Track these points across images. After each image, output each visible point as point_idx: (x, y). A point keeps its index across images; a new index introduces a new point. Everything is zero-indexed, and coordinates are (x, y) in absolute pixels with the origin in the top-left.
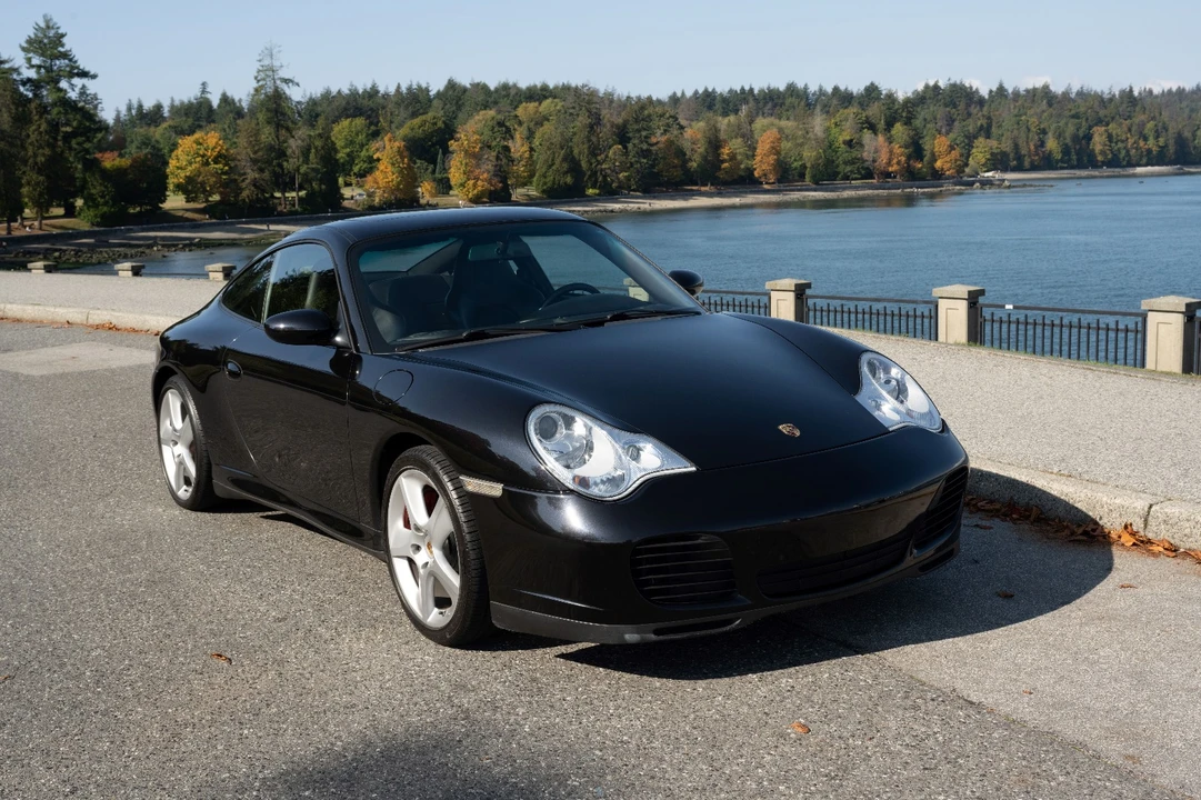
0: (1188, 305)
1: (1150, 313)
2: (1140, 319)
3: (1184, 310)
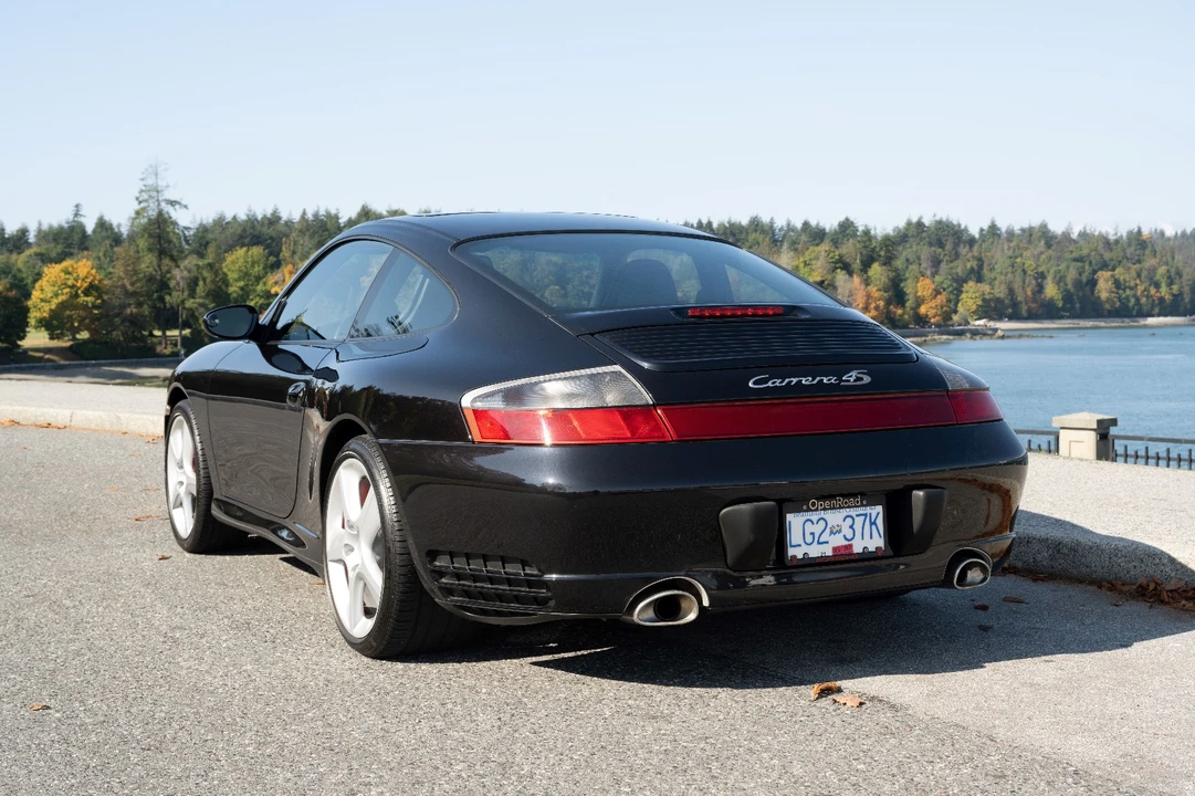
0: (1100, 422)
1: (1061, 431)
2: (1052, 438)
3: (1095, 427)
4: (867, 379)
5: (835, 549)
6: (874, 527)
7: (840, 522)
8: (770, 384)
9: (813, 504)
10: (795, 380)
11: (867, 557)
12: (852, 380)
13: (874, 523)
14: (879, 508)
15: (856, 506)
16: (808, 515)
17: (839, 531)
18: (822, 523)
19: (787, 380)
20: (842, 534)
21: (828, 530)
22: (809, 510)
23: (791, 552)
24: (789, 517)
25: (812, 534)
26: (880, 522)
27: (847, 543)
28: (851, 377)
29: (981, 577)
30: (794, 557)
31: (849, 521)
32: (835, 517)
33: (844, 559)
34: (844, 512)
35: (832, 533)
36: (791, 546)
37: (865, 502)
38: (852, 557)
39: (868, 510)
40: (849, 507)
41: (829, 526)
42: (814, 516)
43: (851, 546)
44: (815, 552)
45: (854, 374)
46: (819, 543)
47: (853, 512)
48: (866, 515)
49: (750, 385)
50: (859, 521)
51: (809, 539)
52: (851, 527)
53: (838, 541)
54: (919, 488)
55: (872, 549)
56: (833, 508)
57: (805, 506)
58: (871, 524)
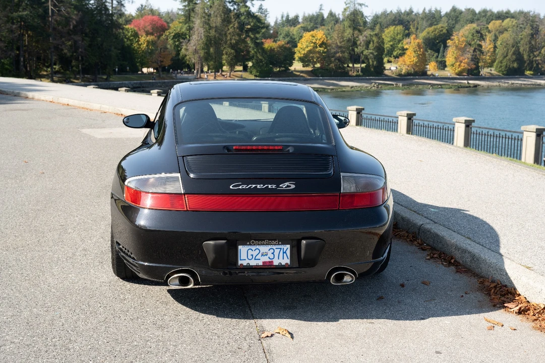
4: (292, 186)
5: (263, 262)
6: (285, 254)
7: (267, 251)
8: (240, 187)
9: (253, 242)
10: (253, 186)
11: (281, 267)
12: (284, 186)
13: (285, 252)
14: (288, 246)
15: (275, 245)
16: (250, 247)
17: (267, 255)
18: (257, 251)
19: (249, 186)
20: (268, 256)
21: (260, 254)
22: (250, 245)
23: (240, 262)
24: (240, 247)
25: (252, 255)
26: (288, 252)
27: (270, 260)
29: (351, 279)
30: (242, 264)
31: (272, 251)
32: (264, 249)
33: (268, 267)
34: (270, 247)
35: (262, 255)
36: (240, 260)
37: (280, 243)
38: (273, 267)
39: (282, 247)
40: (272, 245)
42: (253, 248)
43: (272, 262)
44: (253, 263)
45: (286, 184)
46: (255, 259)
47: (274, 247)
48: (281, 249)
49: (231, 187)
50: (277, 251)
51: (250, 257)
52: (273, 253)
53: (266, 259)
54: (304, 238)
55: (283, 263)
56: (264, 245)
57: (248, 243)
58: (283, 253)
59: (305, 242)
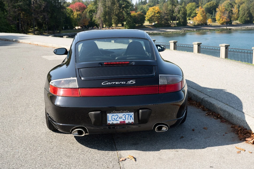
4: (134, 82)
5: (120, 122)
7: (122, 116)
8: (107, 84)
9: (114, 112)
10: (114, 83)
11: (129, 124)
12: (130, 83)
14: (133, 113)
15: (126, 113)
16: (113, 114)
18: (117, 116)
19: (112, 83)
20: (122, 119)
21: (118, 118)
22: (113, 113)
23: (108, 122)
24: (108, 114)
25: (114, 118)
26: (133, 116)
27: (124, 121)
28: (130, 82)
29: (166, 129)
30: (109, 123)
31: (124, 116)
32: (120, 115)
33: (123, 124)
35: (119, 118)
36: (108, 121)
37: (128, 112)
38: (125, 124)
39: (130, 113)
40: (124, 113)
41: (119, 117)
42: (115, 114)
43: (125, 121)
44: (115, 122)
45: (131, 81)
46: (116, 120)
48: (129, 115)
49: (102, 84)
50: (127, 116)
51: (113, 119)
52: (125, 117)
54: (141, 109)
55: (131, 122)
56: (120, 113)
57: (112, 112)
58: (130, 117)
59: (141, 111)
